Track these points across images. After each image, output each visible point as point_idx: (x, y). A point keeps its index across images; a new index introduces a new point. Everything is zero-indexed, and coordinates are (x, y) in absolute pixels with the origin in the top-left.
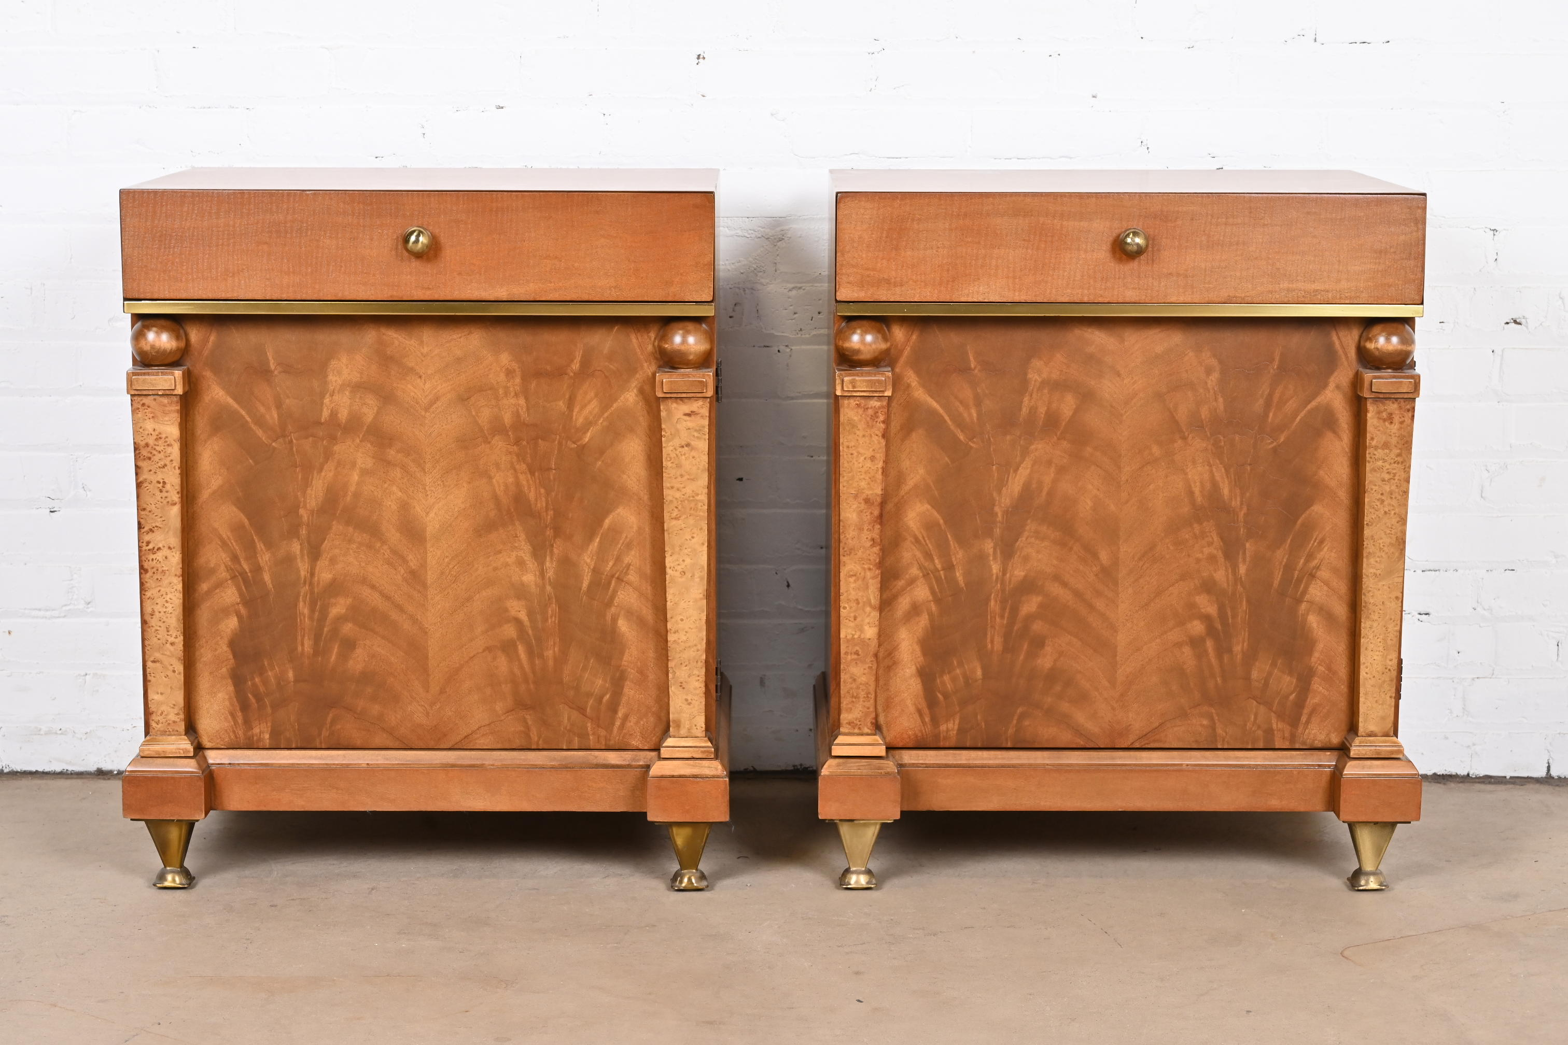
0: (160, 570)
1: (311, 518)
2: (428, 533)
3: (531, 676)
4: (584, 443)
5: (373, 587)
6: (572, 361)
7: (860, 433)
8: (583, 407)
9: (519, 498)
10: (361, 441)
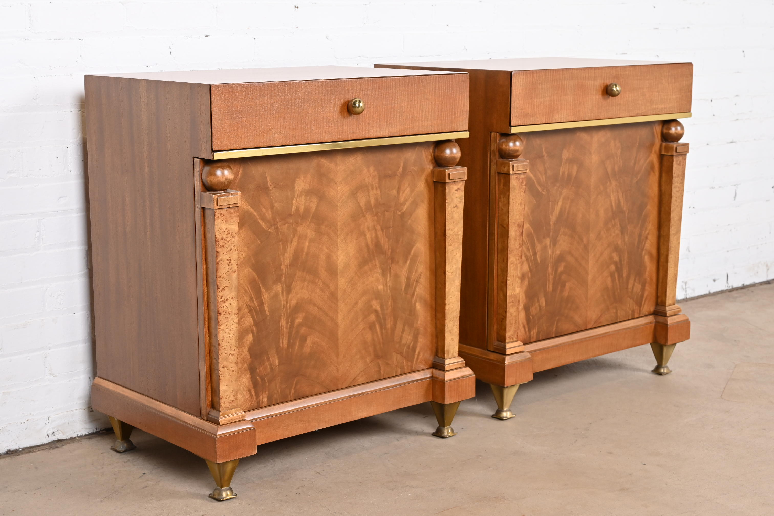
0: (227, 312)
1: (287, 270)
2: (339, 270)
3: (381, 340)
4: (404, 211)
5: (315, 305)
6: (399, 167)
7: (517, 192)
8: (403, 192)
9: (377, 245)
10: (309, 223)
